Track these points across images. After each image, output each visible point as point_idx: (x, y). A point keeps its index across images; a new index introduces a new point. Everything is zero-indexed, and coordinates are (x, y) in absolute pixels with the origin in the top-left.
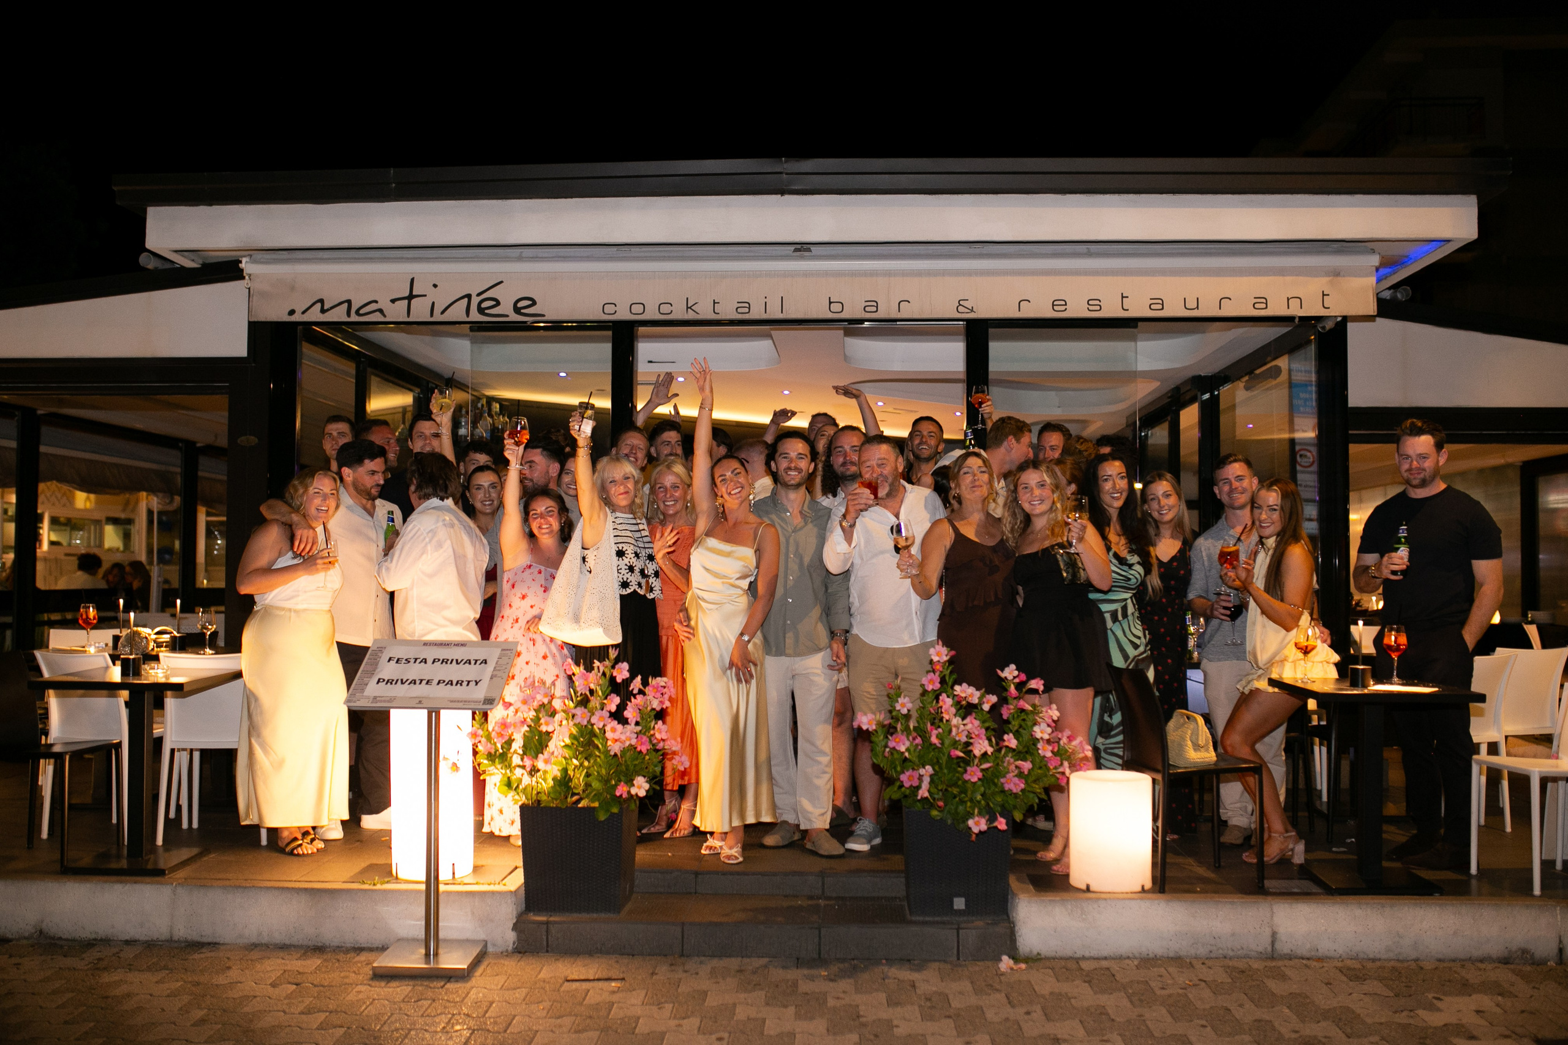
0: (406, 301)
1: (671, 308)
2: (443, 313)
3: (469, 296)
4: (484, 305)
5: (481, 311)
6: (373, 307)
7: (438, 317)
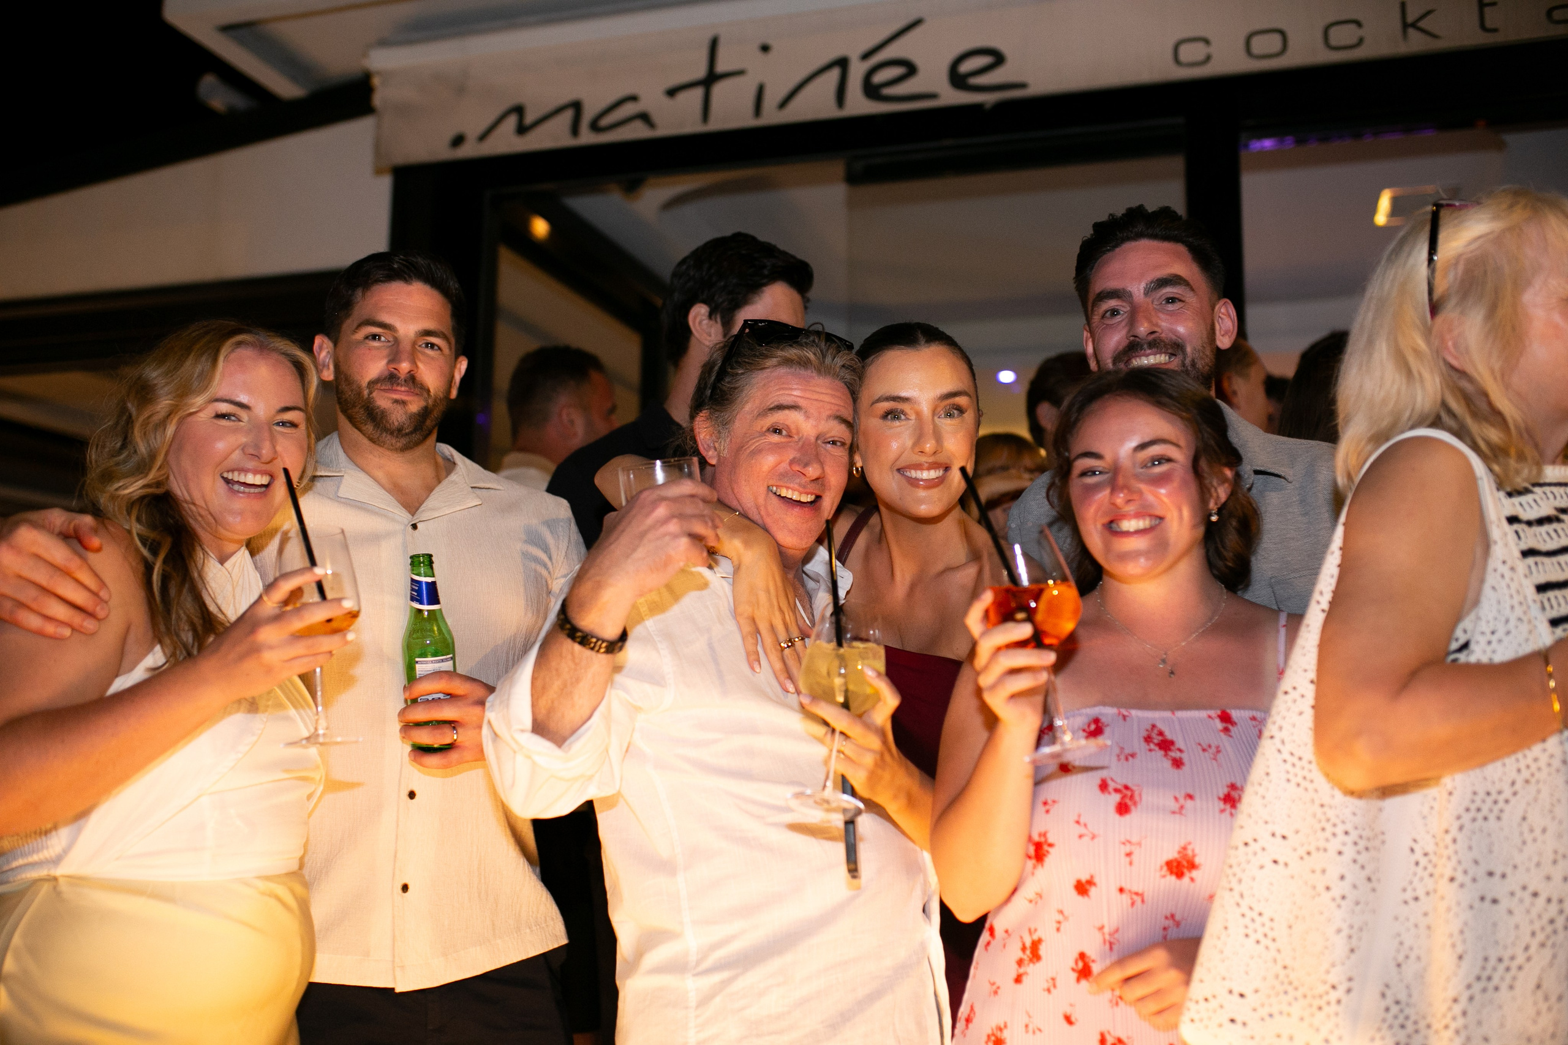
0: (698, 93)
1: (1361, 32)
2: (783, 104)
3: (842, 63)
4: (879, 77)
5: (871, 91)
6: (629, 109)
7: (772, 116)
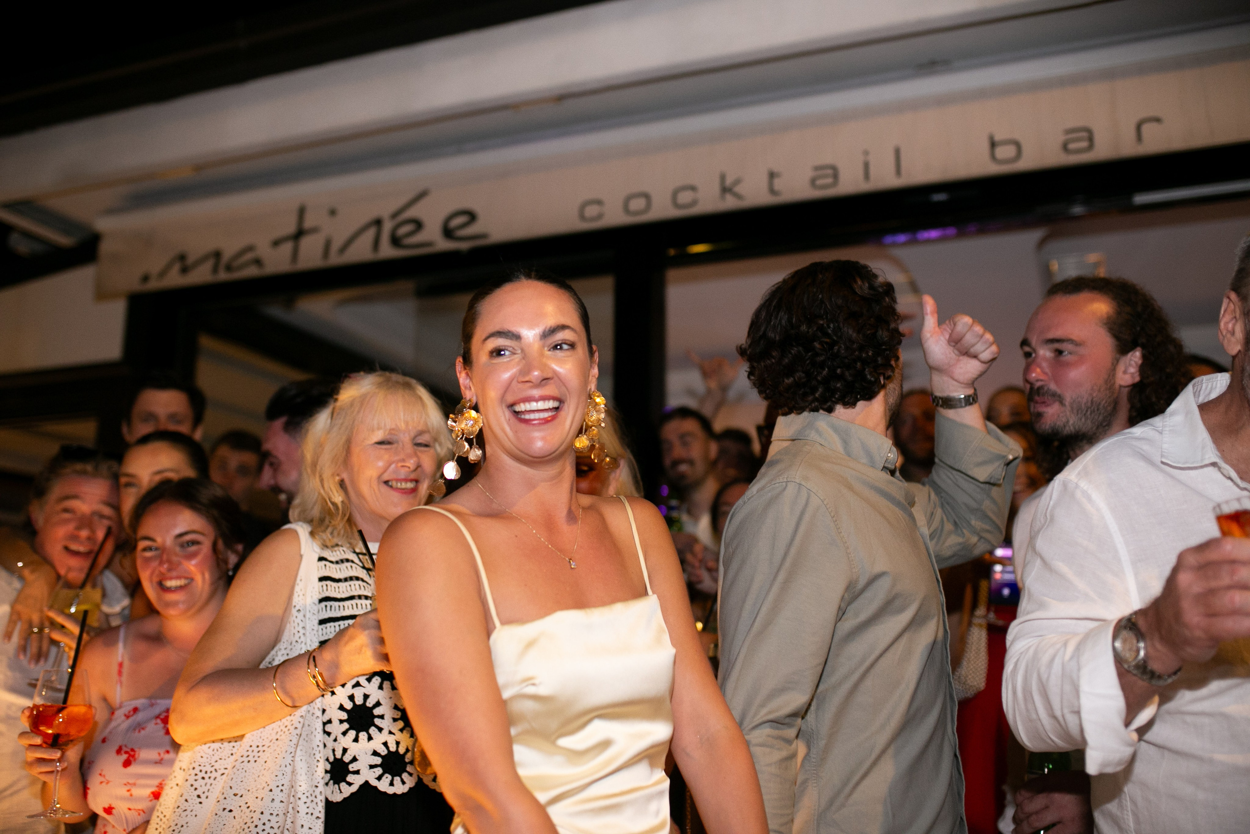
0: (290, 244)
1: (695, 196)
2: (343, 250)
3: (379, 222)
4: (401, 232)
5: (396, 241)
6: (248, 257)
7: (335, 260)
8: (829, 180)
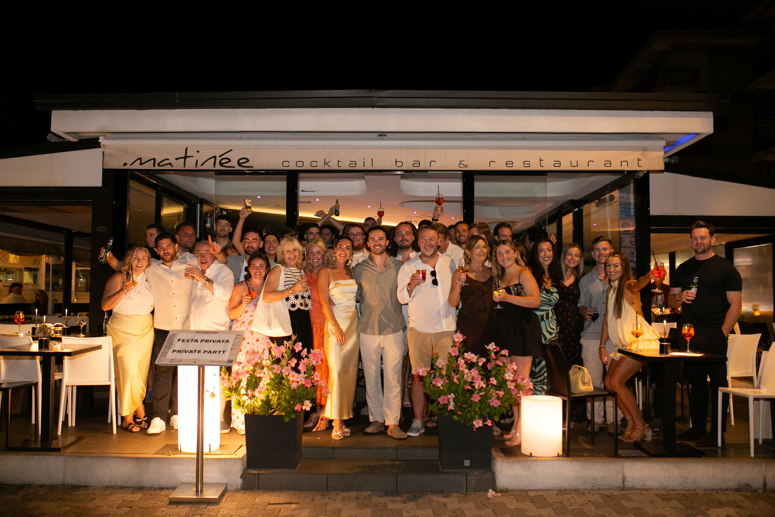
0: (183, 159)
1: (317, 164)
2: (202, 165)
3: (215, 157)
4: (223, 161)
5: (221, 164)
6: (167, 162)
7: (199, 167)
8: (355, 165)
